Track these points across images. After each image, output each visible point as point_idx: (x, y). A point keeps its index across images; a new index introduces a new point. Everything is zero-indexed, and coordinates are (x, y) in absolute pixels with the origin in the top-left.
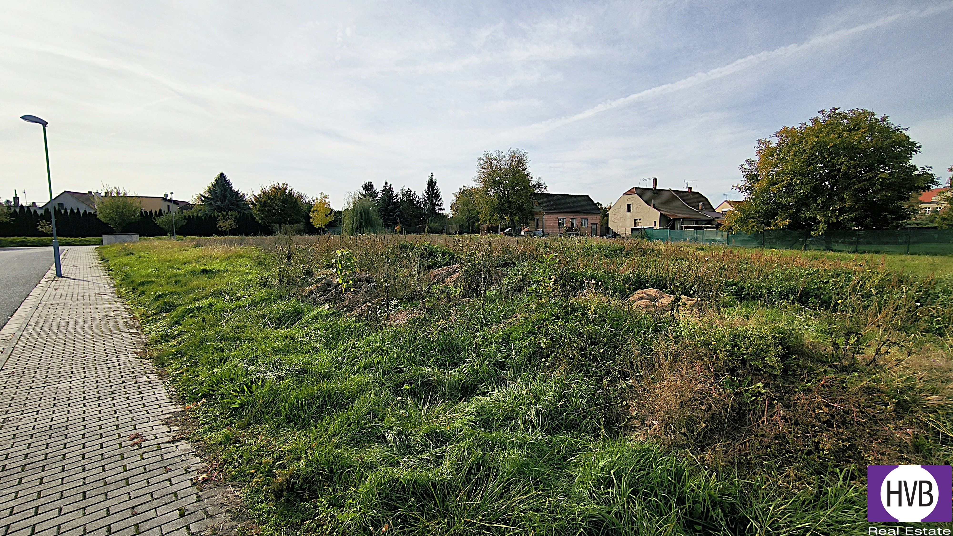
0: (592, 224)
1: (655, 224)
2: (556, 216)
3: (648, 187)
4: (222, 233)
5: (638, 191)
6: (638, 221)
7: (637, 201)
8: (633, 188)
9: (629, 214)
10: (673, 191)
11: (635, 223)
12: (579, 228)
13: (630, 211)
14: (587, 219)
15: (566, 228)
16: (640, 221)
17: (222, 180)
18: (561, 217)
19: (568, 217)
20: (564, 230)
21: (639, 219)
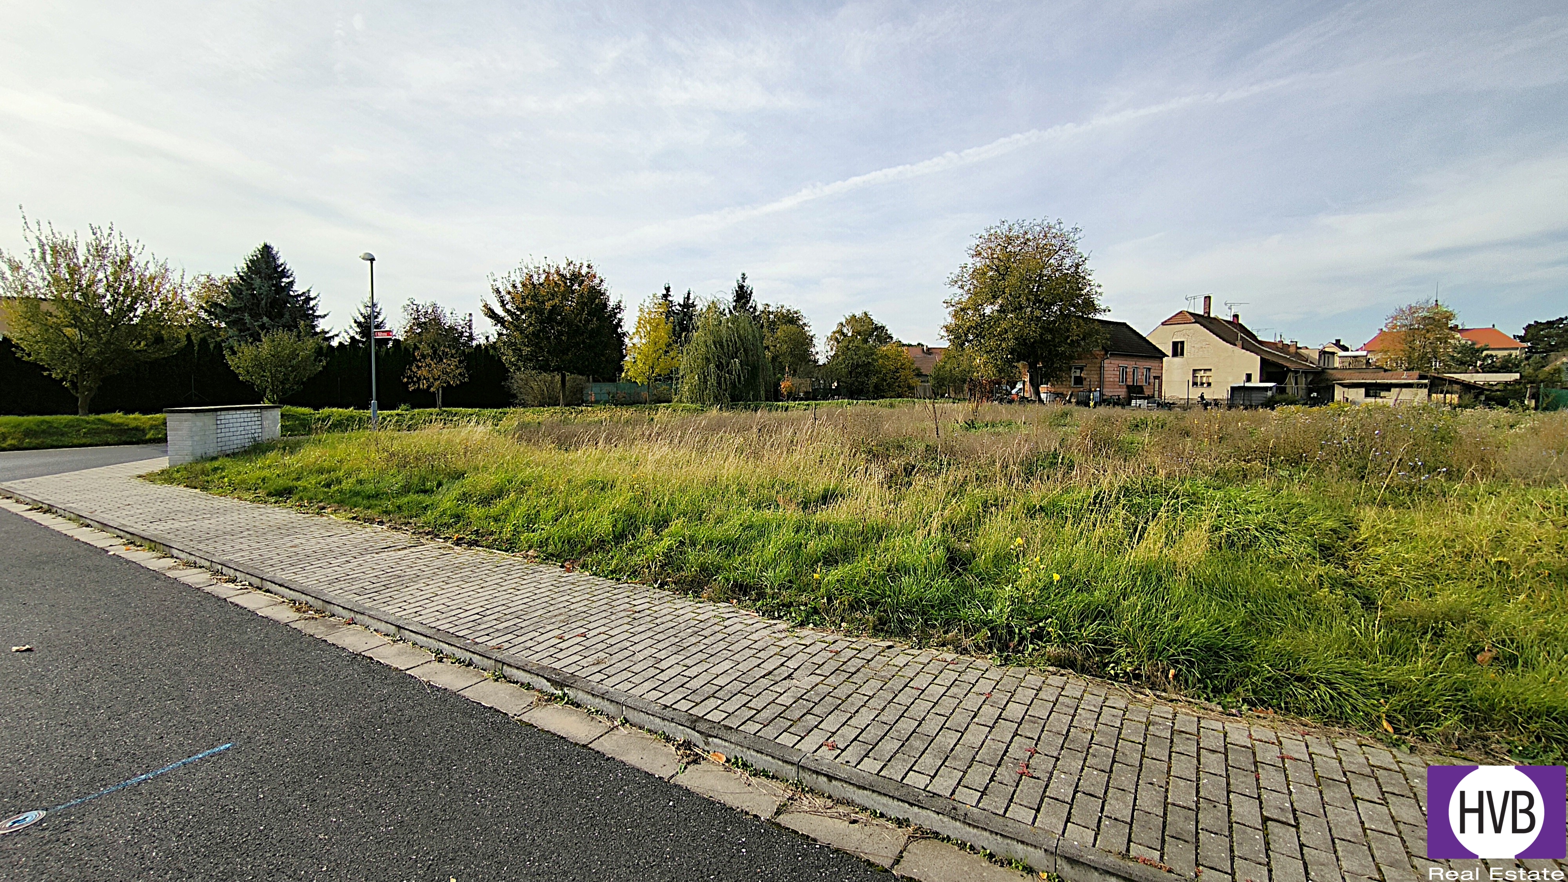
0: (1154, 378)
1: (1249, 379)
2: (1117, 362)
3: (1196, 312)
5: (1196, 318)
6: (1201, 374)
7: (1196, 336)
9: (1176, 359)
11: (1194, 377)
12: (1141, 387)
13: (1182, 354)
14: (1150, 369)
15: (1128, 387)
16: (1208, 373)
17: (267, 262)
18: (1123, 363)
19: (1130, 364)
20: (1125, 390)
21: (1205, 370)
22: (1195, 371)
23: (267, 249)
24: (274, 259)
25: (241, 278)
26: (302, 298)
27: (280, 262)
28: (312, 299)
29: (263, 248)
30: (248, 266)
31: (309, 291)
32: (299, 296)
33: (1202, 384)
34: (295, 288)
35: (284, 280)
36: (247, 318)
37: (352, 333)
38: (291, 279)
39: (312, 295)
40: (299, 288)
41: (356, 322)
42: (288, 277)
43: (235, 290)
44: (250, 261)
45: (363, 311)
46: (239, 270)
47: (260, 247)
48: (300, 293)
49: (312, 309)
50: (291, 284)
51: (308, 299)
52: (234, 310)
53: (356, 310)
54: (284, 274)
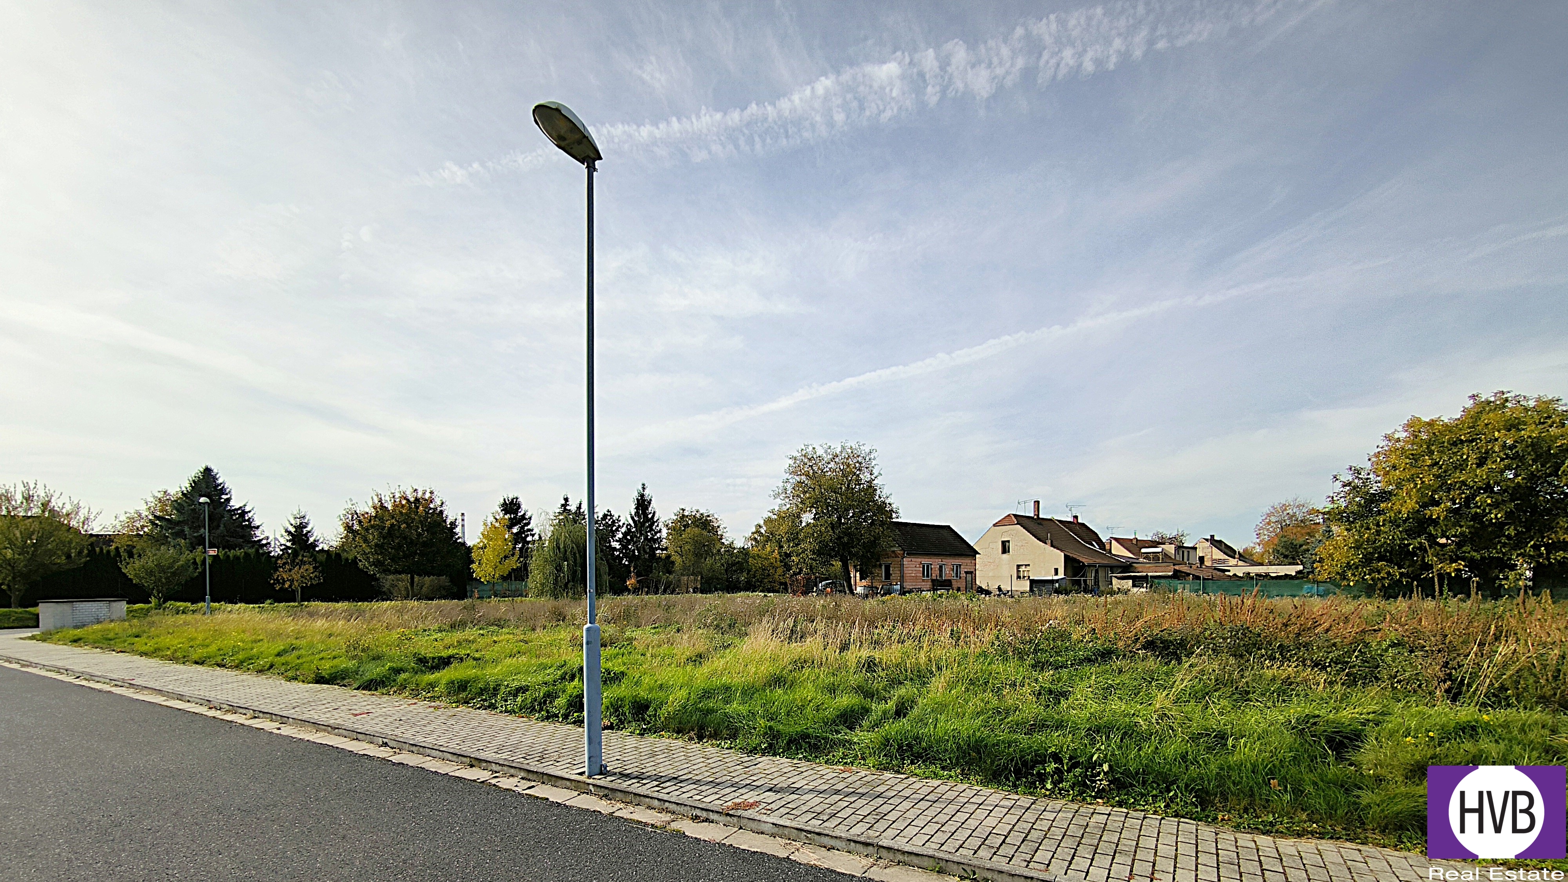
0: (966, 573)
1: (1056, 573)
2: (919, 560)
3: (1027, 515)
4: (284, 596)
5: (1020, 520)
6: (1022, 569)
7: (1019, 536)
8: (1009, 515)
9: (1004, 555)
10: (1060, 521)
11: (1018, 571)
12: (950, 581)
13: (1009, 552)
14: (960, 565)
15: (933, 581)
16: (1028, 568)
17: (207, 482)
18: (926, 561)
19: (935, 563)
20: (930, 583)
21: (1026, 565)
22: (1019, 566)
23: (208, 470)
24: (215, 478)
25: (183, 494)
26: (239, 512)
27: (220, 481)
28: (247, 513)
29: (205, 470)
30: (191, 486)
31: (245, 505)
32: (236, 509)
33: (1024, 577)
34: (232, 503)
35: (223, 496)
36: (186, 529)
37: (283, 541)
38: (228, 496)
39: (247, 509)
40: (235, 504)
41: (286, 531)
42: (227, 494)
43: (178, 505)
44: (194, 481)
45: (293, 522)
46: (184, 489)
47: (202, 470)
48: (237, 507)
49: (248, 520)
50: (228, 500)
51: (244, 513)
52: (178, 523)
53: (288, 522)
54: (223, 491)
